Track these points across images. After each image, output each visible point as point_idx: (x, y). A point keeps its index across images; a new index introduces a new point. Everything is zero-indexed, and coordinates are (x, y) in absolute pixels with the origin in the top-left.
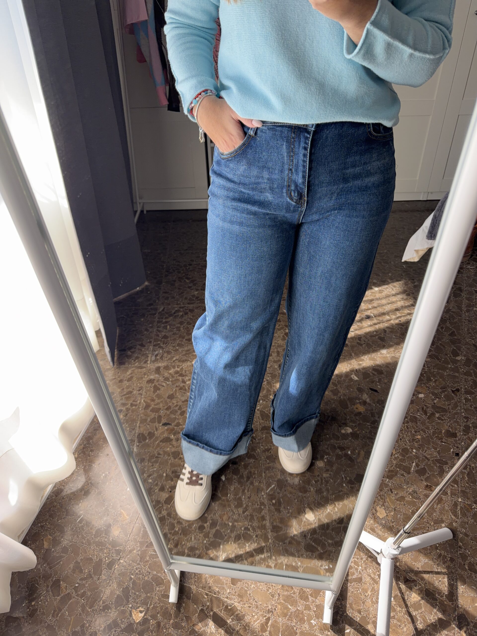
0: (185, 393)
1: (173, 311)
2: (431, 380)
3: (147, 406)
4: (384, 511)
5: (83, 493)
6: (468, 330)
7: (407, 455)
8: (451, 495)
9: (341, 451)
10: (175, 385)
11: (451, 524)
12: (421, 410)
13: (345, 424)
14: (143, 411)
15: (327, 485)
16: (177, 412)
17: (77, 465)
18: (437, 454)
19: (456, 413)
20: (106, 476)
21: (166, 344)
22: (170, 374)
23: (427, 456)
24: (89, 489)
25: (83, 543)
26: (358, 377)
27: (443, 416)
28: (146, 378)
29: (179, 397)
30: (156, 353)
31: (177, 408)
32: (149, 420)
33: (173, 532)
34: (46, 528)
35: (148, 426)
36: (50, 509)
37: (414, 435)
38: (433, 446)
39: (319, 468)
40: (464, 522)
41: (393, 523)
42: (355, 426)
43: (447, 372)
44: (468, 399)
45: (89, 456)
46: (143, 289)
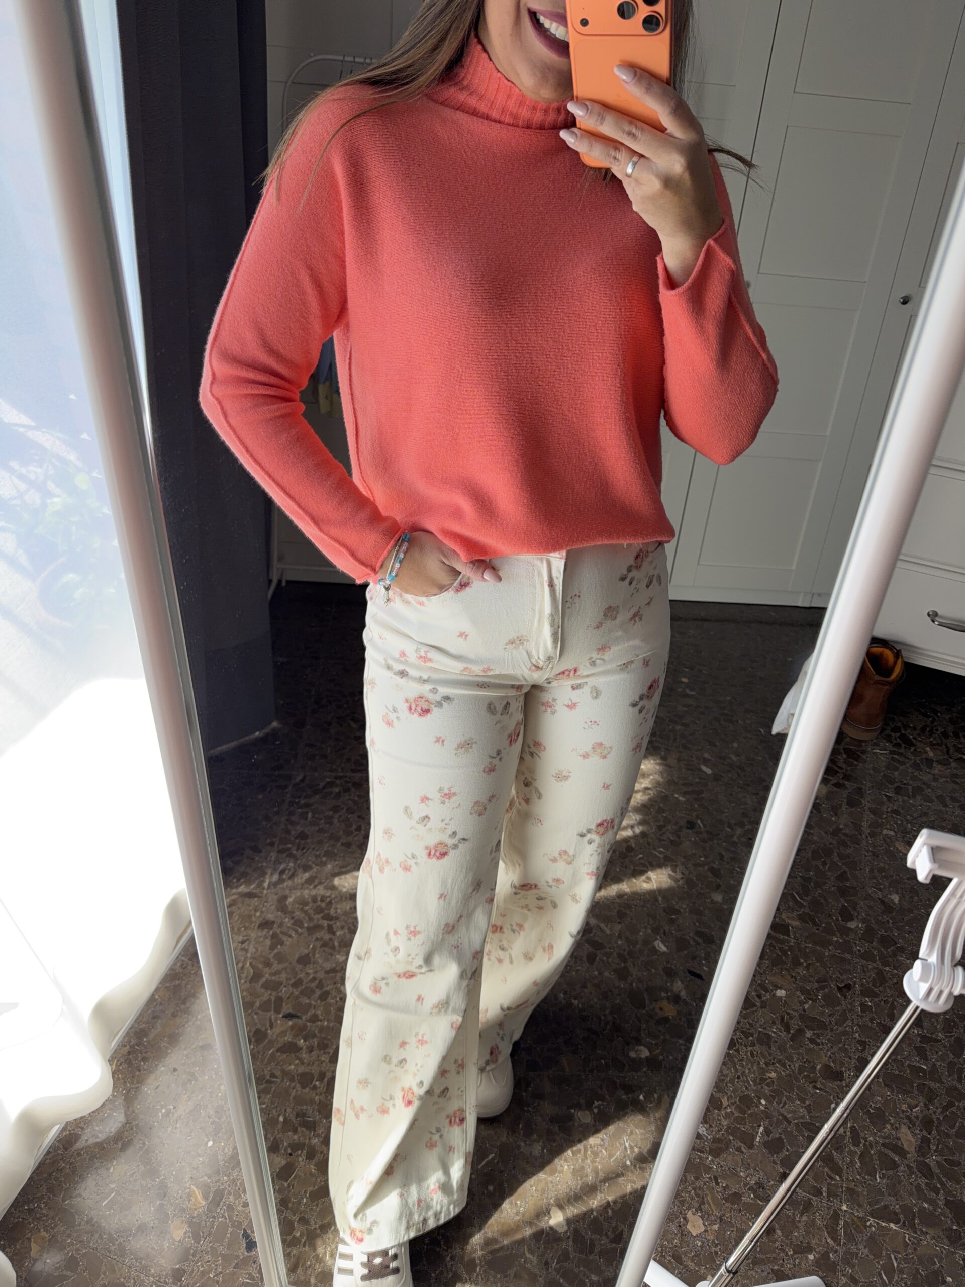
0: (331, 955)
1: (322, 785)
2: (801, 964)
3: (257, 976)
4: (701, 1221)
5: (120, 1146)
6: (871, 871)
7: (749, 1109)
8: (828, 1197)
9: (626, 1094)
10: (314, 936)
11: (825, 1256)
12: (778, 1022)
13: (638, 1041)
14: (248, 985)
15: (595, 1162)
16: (313, 992)
17: (115, 1087)
18: (806, 1112)
19: (845, 1033)
20: (167, 1114)
21: (303, 849)
22: (306, 913)
23: (785, 1114)
24: (132, 1139)
25: (109, 1252)
26: (667, 947)
27: (818, 1036)
28: (260, 917)
29: (320, 961)
30: (282, 866)
31: (313, 985)
32: (258, 1004)
33: (289, 1238)
34: (38, 1215)
35: (255, 1017)
36: (50, 1175)
37: (763, 1071)
38: (798, 1095)
39: (581, 1125)
40: (851, 1253)
41: (716, 1246)
42: (656, 1044)
43: (830, 950)
44: (867, 1006)
45: (139, 1070)
46: (267, 735)
